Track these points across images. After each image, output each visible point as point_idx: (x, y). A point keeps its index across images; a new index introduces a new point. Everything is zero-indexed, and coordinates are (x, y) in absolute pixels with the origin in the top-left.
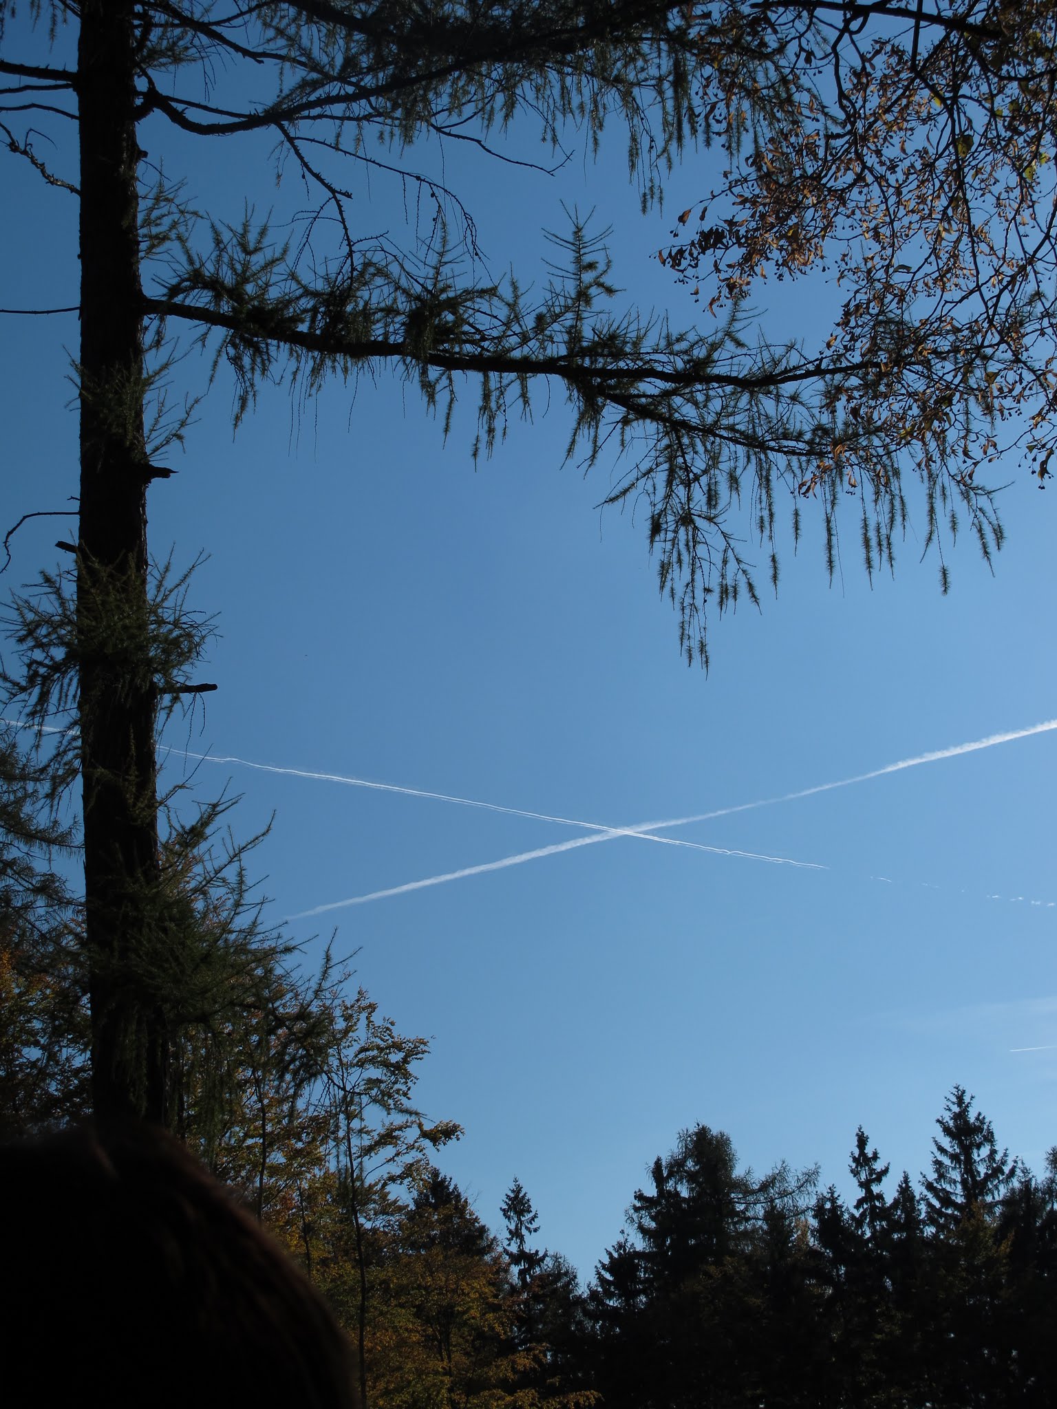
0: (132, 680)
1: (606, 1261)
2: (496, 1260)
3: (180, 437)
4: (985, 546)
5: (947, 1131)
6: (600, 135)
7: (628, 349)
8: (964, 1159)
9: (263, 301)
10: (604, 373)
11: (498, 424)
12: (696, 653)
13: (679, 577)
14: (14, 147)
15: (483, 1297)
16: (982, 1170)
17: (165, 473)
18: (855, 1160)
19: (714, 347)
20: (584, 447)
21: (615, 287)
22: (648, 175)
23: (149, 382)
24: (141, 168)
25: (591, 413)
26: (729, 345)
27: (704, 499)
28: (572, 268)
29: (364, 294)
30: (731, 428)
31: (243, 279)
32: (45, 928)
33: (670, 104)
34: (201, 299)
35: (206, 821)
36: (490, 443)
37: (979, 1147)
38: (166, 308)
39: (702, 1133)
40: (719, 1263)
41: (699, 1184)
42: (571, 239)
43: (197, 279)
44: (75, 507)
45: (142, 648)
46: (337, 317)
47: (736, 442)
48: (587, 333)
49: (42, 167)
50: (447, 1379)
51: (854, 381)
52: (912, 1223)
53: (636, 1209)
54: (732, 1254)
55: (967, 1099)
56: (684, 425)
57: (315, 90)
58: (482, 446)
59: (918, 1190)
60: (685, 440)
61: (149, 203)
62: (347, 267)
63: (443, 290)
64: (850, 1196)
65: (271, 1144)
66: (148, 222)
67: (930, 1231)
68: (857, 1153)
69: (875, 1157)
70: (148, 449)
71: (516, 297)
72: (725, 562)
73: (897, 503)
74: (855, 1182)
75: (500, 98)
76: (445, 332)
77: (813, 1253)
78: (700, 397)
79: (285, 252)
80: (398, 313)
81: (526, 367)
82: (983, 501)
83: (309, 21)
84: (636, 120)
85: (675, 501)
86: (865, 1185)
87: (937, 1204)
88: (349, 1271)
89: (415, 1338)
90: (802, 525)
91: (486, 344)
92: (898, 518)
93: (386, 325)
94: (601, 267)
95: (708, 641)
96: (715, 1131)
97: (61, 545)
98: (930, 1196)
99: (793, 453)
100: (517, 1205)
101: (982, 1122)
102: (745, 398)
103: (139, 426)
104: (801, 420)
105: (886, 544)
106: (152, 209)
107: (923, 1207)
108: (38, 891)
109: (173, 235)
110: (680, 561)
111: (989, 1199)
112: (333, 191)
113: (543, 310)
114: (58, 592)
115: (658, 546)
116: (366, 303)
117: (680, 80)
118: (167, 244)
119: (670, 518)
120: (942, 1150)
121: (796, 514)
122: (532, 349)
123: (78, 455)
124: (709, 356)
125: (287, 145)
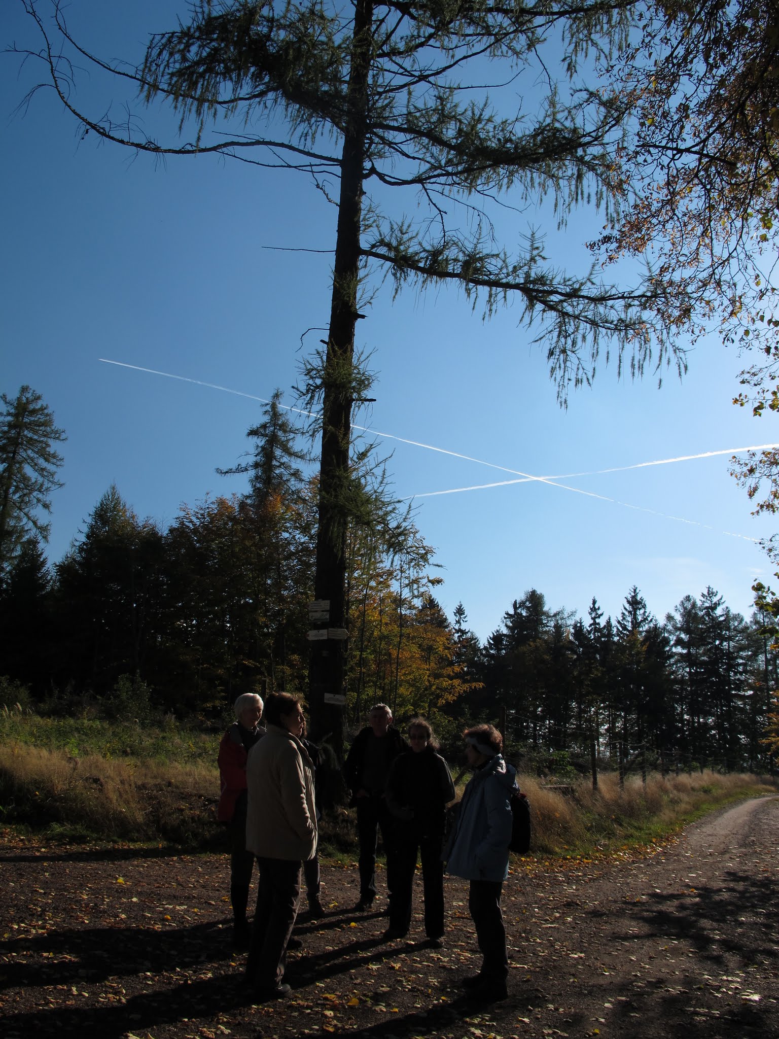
0: (346, 394)
1: (492, 636)
2: (450, 631)
3: (370, 303)
4: (680, 372)
5: (628, 602)
6: (544, 197)
7: (548, 282)
8: (633, 613)
9: (406, 253)
10: (538, 291)
11: (494, 307)
12: (563, 404)
13: (559, 373)
14: (318, 186)
15: (444, 644)
16: (640, 618)
17: (363, 317)
18: (591, 609)
19: (582, 284)
20: (527, 319)
21: (546, 257)
22: (561, 215)
23: (360, 281)
24: (363, 198)
25: (531, 306)
26: (589, 284)
27: (571, 343)
28: (529, 248)
29: (446, 252)
30: (586, 317)
31: (400, 244)
32: (294, 489)
33: (573, 188)
34: (383, 250)
35: (367, 451)
36: (490, 315)
37: (640, 609)
38: (368, 253)
39: (534, 592)
40: (534, 641)
41: (530, 611)
42: (530, 237)
43: (382, 242)
44: (328, 327)
45: (350, 382)
46: (435, 261)
47: (587, 322)
48: (533, 275)
49: (327, 195)
50: (428, 672)
51: (636, 303)
52: (610, 635)
53: (505, 618)
54: (540, 639)
55: (637, 591)
56: (567, 314)
57: (436, 170)
58: (487, 316)
59: (614, 623)
60: (567, 320)
61: (365, 212)
62: (443, 241)
63: (478, 254)
64: (587, 622)
65: (371, 578)
66: (364, 220)
67: (616, 639)
68: (592, 606)
69: (599, 609)
70: (357, 307)
71: (505, 258)
72: (578, 369)
73: (648, 350)
74: (590, 617)
75: (506, 180)
76: (477, 270)
77: (571, 642)
78: (575, 303)
79: (417, 234)
80: (459, 261)
81: (508, 286)
82: (682, 355)
83: (433, 145)
84: (559, 193)
85: (560, 344)
86: (594, 619)
87: (621, 629)
88: (396, 629)
89: (417, 656)
90: (610, 358)
91: (491, 277)
92: (648, 357)
93: (454, 266)
94: (541, 249)
95: (568, 399)
96: (538, 592)
97: (322, 341)
98: (618, 625)
99: (609, 329)
100: (460, 611)
101: (642, 600)
102: (593, 305)
103: (355, 298)
104: (613, 316)
105: (641, 367)
106: (366, 214)
107: (615, 630)
108: (292, 475)
109: (374, 225)
110: (560, 367)
111: (641, 629)
112: (440, 211)
113: (516, 264)
114: (321, 358)
115: (552, 360)
116: (447, 256)
117: (580, 177)
118: (371, 229)
119: (558, 350)
120: (625, 609)
121: (608, 353)
122: (510, 279)
123: (331, 306)
124: (580, 287)
125: (424, 191)
